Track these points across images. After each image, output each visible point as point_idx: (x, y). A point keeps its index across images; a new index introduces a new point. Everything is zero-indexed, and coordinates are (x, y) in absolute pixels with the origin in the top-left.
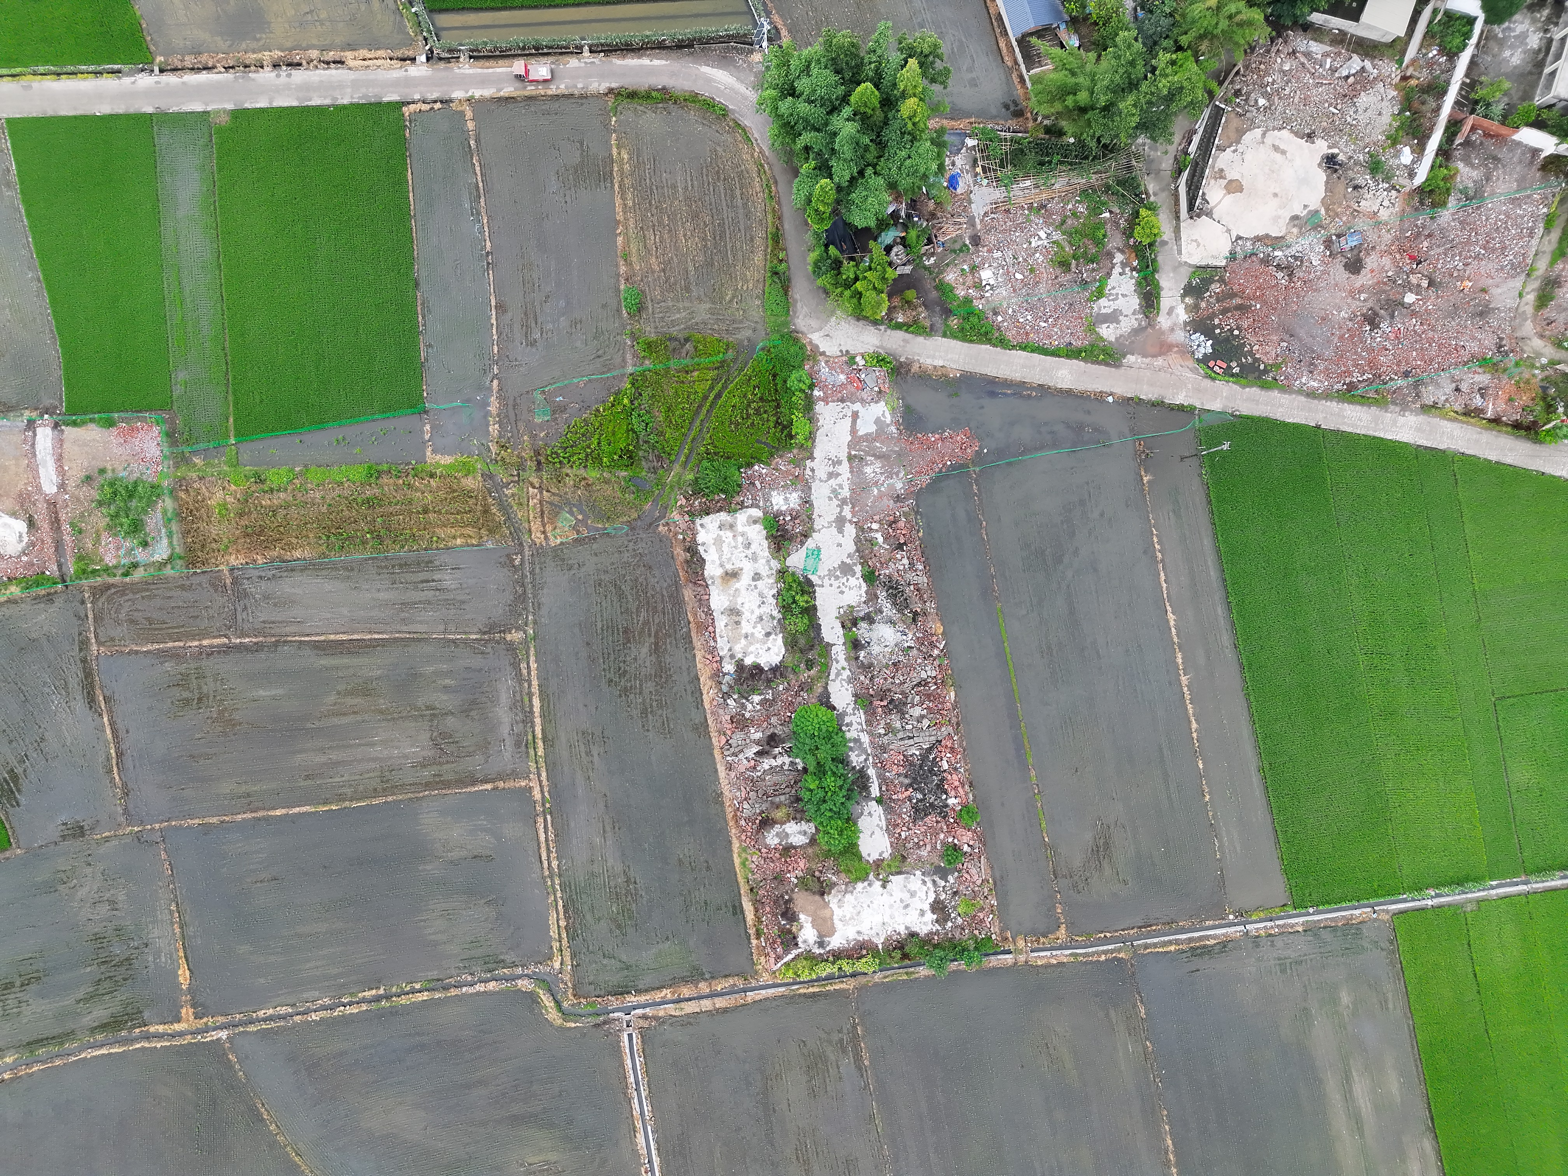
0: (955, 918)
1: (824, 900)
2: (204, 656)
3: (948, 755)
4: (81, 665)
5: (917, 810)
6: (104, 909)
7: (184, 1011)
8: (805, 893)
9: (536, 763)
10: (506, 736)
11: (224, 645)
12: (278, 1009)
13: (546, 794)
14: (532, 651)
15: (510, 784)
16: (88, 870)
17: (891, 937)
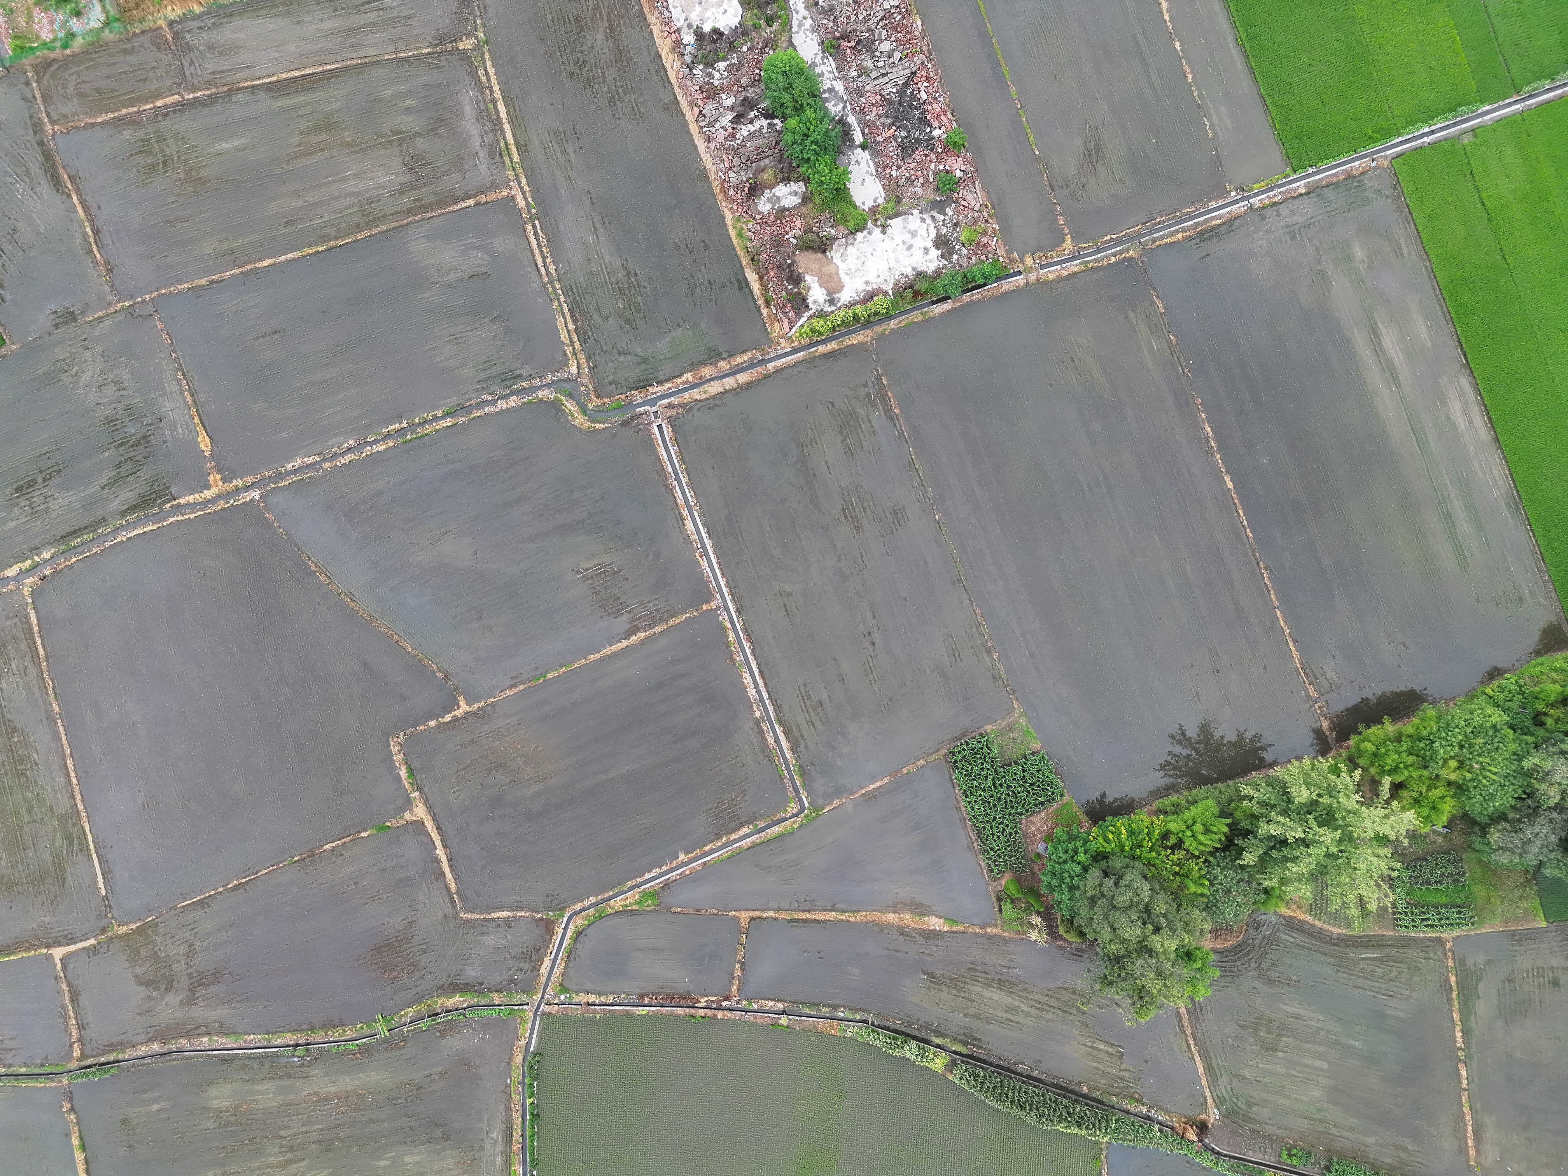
0: (960, 250)
1: (826, 257)
2: (160, 117)
3: (926, 84)
4: (38, 149)
5: (903, 148)
6: (110, 391)
7: (211, 478)
8: (806, 253)
9: (514, 170)
10: (478, 148)
11: (177, 103)
12: (306, 459)
13: (530, 199)
14: (487, 56)
15: (492, 197)
16: (87, 354)
17: (899, 281)
